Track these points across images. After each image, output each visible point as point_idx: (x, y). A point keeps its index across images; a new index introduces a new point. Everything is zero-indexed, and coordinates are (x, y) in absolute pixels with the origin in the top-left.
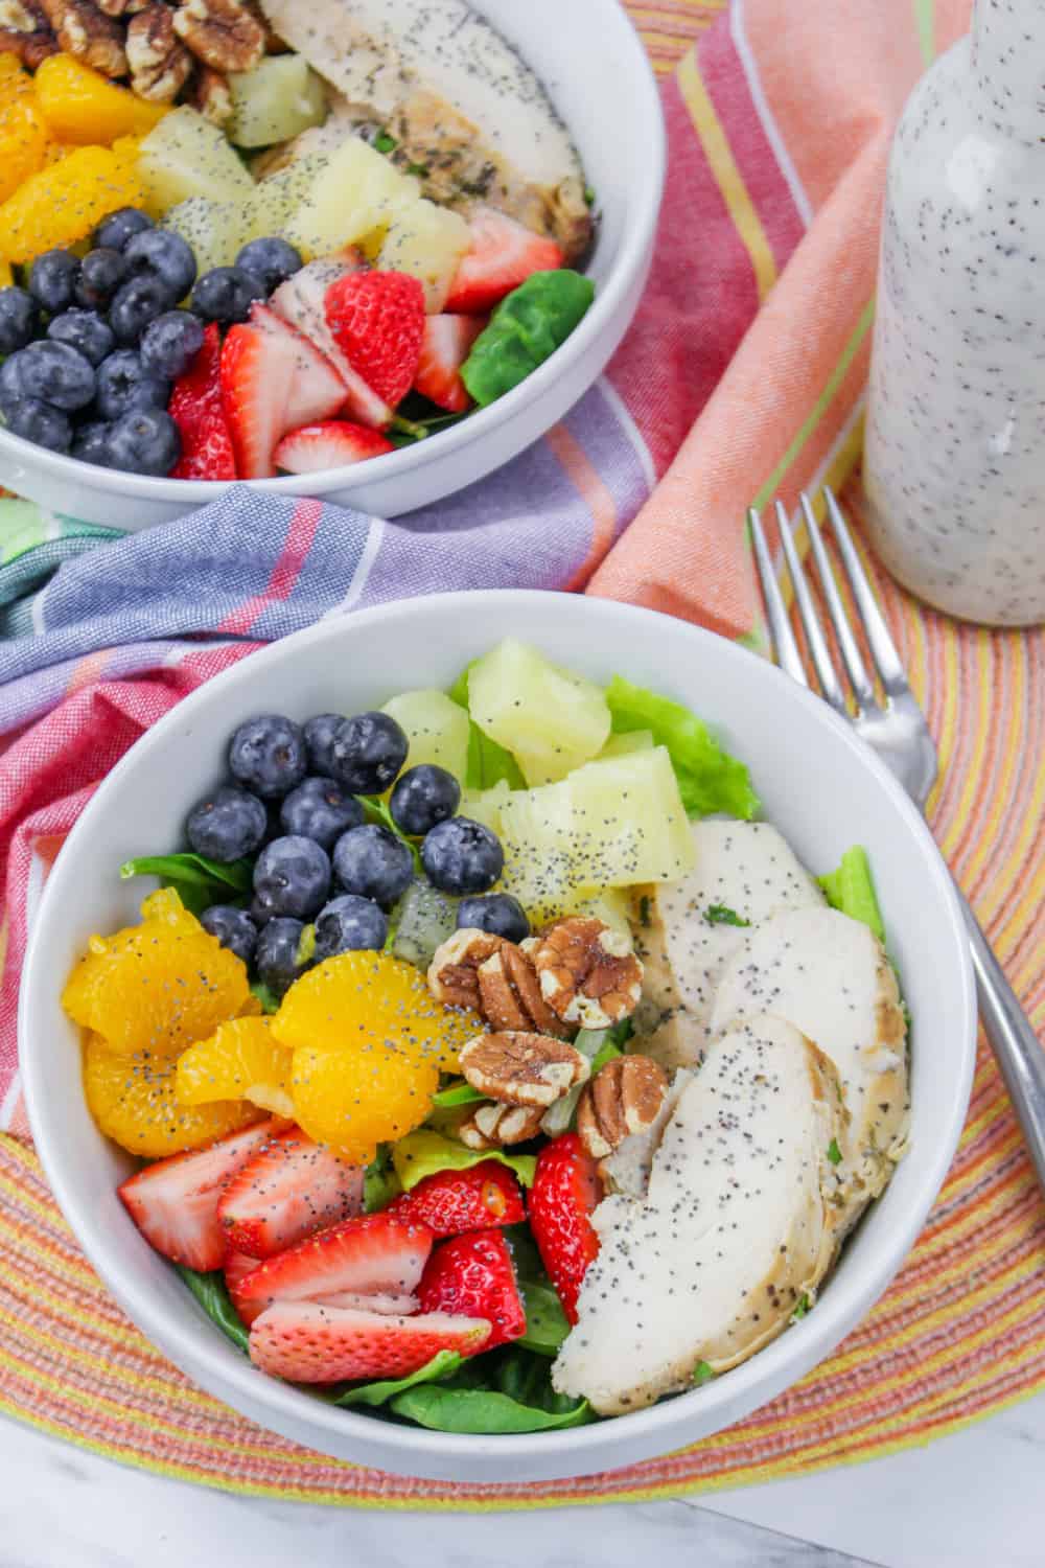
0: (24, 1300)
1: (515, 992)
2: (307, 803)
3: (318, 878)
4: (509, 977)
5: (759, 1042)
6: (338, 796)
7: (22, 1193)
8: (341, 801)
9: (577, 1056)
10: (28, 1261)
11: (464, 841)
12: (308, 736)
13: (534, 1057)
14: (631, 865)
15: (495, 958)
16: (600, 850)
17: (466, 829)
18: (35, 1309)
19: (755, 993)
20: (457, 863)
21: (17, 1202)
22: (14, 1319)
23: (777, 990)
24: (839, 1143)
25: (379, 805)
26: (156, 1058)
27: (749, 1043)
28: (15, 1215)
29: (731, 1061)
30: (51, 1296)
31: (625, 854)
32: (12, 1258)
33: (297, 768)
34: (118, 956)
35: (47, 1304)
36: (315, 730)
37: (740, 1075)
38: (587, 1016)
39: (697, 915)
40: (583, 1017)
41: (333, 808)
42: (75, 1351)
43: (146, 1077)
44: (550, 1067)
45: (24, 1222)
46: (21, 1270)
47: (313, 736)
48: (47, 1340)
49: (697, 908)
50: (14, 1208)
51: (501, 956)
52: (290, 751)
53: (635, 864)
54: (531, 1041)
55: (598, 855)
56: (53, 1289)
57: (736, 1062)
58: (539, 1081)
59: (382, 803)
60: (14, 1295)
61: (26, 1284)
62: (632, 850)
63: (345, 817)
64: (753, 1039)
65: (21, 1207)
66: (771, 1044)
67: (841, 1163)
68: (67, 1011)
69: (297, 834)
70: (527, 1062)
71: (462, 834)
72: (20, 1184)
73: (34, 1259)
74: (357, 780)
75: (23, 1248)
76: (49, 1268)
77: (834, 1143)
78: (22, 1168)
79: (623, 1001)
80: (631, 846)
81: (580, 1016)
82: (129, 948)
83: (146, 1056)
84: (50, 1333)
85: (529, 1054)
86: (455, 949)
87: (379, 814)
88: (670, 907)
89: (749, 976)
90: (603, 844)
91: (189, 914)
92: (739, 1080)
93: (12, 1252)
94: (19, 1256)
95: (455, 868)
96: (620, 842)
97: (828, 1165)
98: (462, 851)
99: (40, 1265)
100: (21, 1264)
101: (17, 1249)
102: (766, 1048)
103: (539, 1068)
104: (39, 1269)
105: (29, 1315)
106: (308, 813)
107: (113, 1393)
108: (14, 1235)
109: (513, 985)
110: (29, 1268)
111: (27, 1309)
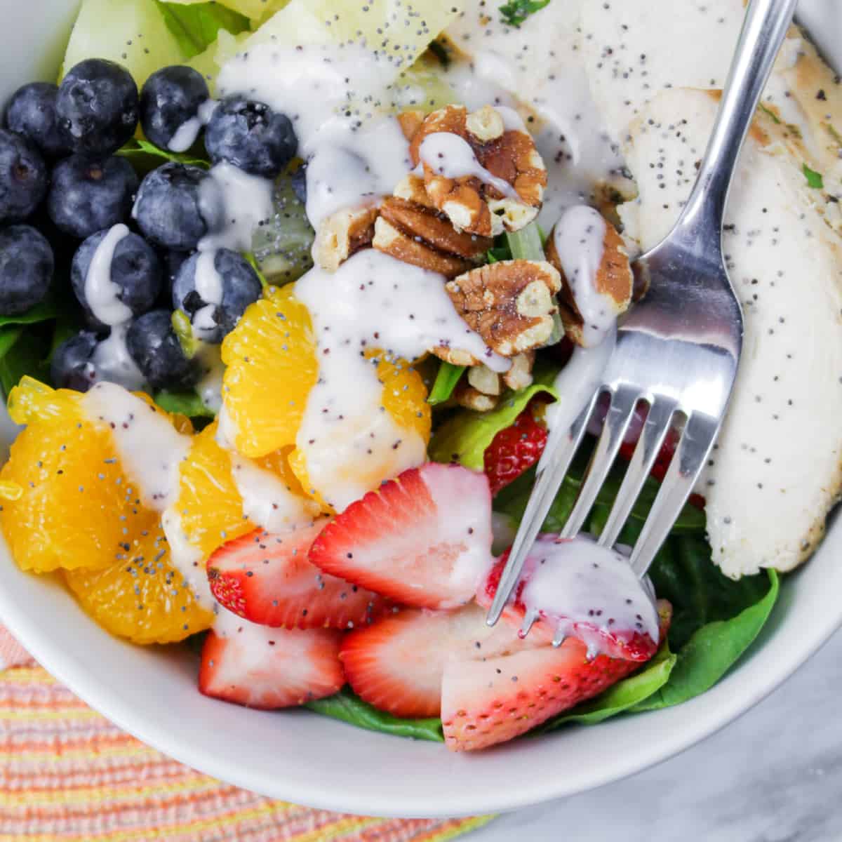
0: (149, 806)
1: (425, 243)
2: (73, 196)
3: (145, 263)
4: (408, 233)
5: (672, 128)
6: (95, 166)
7: (64, 712)
8: (101, 168)
9: (537, 269)
10: (123, 768)
11: (251, 125)
12: (20, 130)
13: (497, 297)
14: (422, 28)
15: (380, 224)
16: (382, 38)
17: (241, 112)
18: (165, 805)
19: (626, 76)
20: (261, 151)
21: (67, 722)
22: (156, 829)
23: (643, 57)
24: (810, 166)
25: (140, 147)
26: (136, 542)
27: (665, 136)
28: (76, 737)
29: (661, 165)
30: (170, 785)
31: (408, 23)
32: (107, 778)
33: (40, 172)
34: (40, 488)
35: (170, 794)
36: (23, 119)
37: (679, 173)
38: (511, 219)
39: (496, 25)
40: (508, 222)
41: (101, 183)
42: (232, 814)
43: (146, 571)
44: (522, 298)
45: (89, 736)
46: (125, 781)
47: (25, 126)
48: (199, 826)
49: (489, 19)
50: (69, 729)
51: (386, 219)
52: (24, 162)
53: (424, 24)
54: (478, 281)
55: (384, 45)
56: (167, 775)
57: (666, 164)
58: (527, 323)
59: (140, 142)
60: (137, 807)
61: (139, 789)
62: (411, 15)
63: (119, 182)
64: (664, 129)
65: (74, 724)
66: (685, 122)
67: (825, 181)
68: (31, 572)
69: (90, 233)
70: (493, 308)
71: (243, 120)
72: (54, 704)
73: (127, 762)
74: (108, 143)
75: (109, 761)
76: (145, 759)
77: (806, 170)
78: (45, 688)
79: (534, 180)
80: (406, 12)
81: (505, 224)
82: (44, 474)
83: (127, 548)
84: (196, 816)
85: (489, 297)
86: (335, 241)
87: (144, 153)
88: (466, 37)
89: (609, 63)
90: (380, 31)
91: (62, 391)
92: (682, 178)
93: (101, 772)
94: (112, 770)
95: (262, 157)
96: (395, 17)
97: (815, 193)
98: (258, 136)
99: (136, 763)
100: (119, 776)
101: (104, 766)
102: (684, 130)
103: (514, 306)
104: (139, 768)
105: (165, 816)
106: (85, 207)
107: (295, 825)
108: (92, 756)
109: (418, 239)
110: (129, 774)
111: (159, 813)
